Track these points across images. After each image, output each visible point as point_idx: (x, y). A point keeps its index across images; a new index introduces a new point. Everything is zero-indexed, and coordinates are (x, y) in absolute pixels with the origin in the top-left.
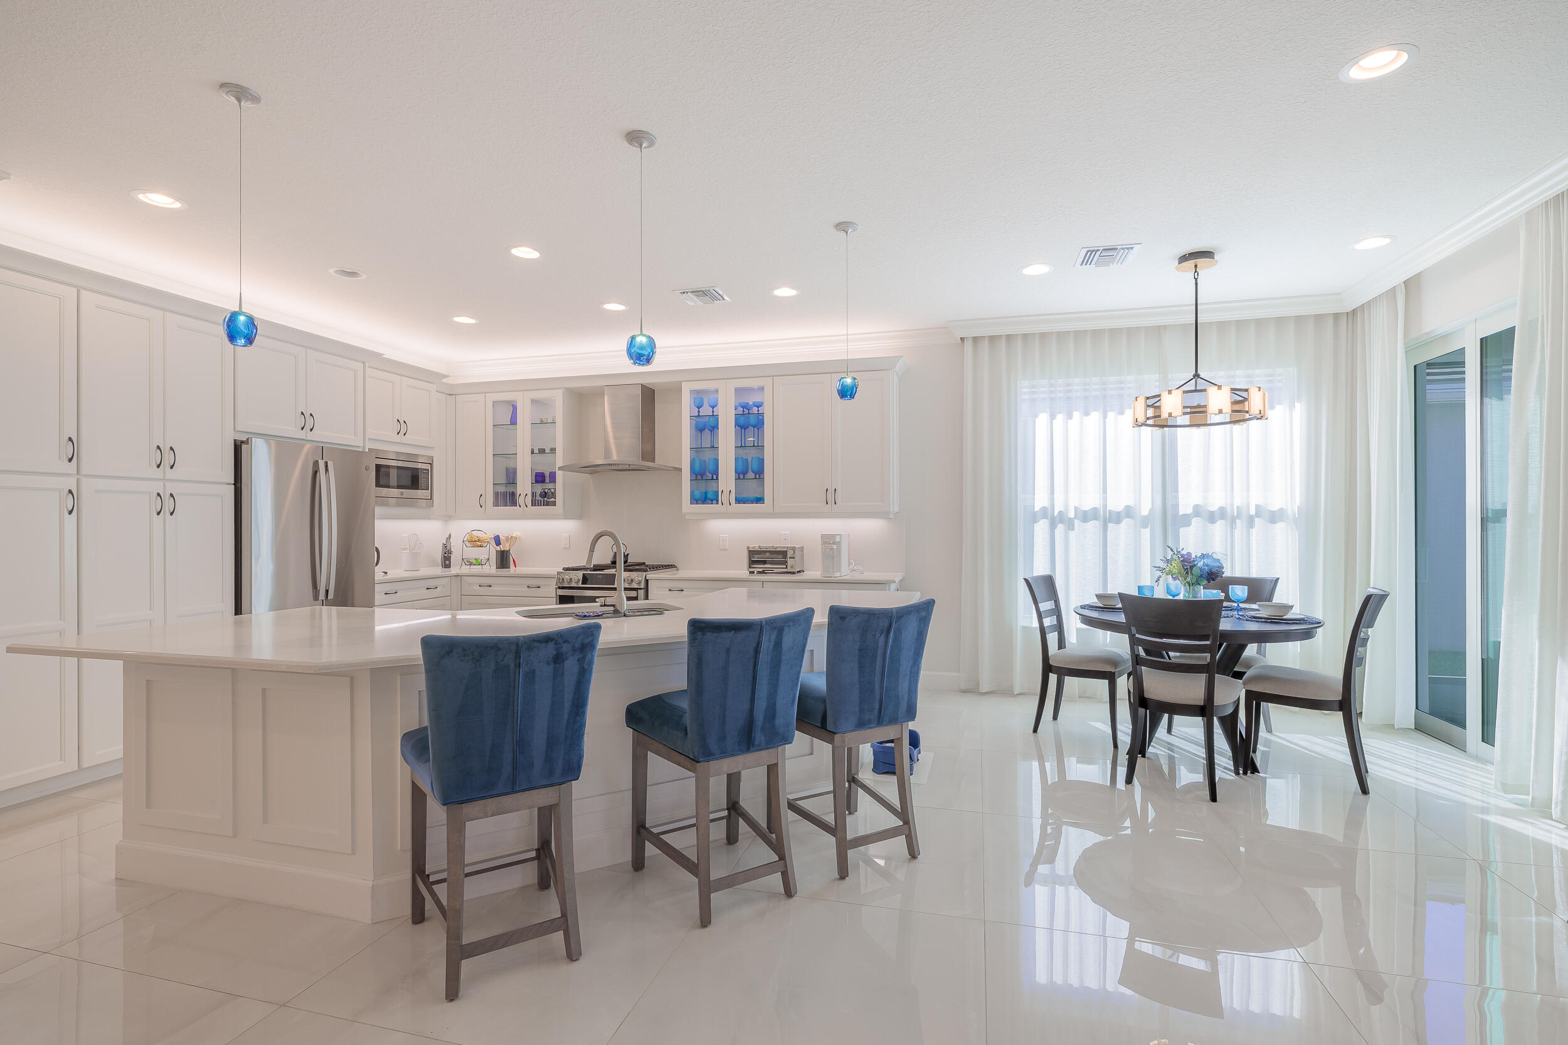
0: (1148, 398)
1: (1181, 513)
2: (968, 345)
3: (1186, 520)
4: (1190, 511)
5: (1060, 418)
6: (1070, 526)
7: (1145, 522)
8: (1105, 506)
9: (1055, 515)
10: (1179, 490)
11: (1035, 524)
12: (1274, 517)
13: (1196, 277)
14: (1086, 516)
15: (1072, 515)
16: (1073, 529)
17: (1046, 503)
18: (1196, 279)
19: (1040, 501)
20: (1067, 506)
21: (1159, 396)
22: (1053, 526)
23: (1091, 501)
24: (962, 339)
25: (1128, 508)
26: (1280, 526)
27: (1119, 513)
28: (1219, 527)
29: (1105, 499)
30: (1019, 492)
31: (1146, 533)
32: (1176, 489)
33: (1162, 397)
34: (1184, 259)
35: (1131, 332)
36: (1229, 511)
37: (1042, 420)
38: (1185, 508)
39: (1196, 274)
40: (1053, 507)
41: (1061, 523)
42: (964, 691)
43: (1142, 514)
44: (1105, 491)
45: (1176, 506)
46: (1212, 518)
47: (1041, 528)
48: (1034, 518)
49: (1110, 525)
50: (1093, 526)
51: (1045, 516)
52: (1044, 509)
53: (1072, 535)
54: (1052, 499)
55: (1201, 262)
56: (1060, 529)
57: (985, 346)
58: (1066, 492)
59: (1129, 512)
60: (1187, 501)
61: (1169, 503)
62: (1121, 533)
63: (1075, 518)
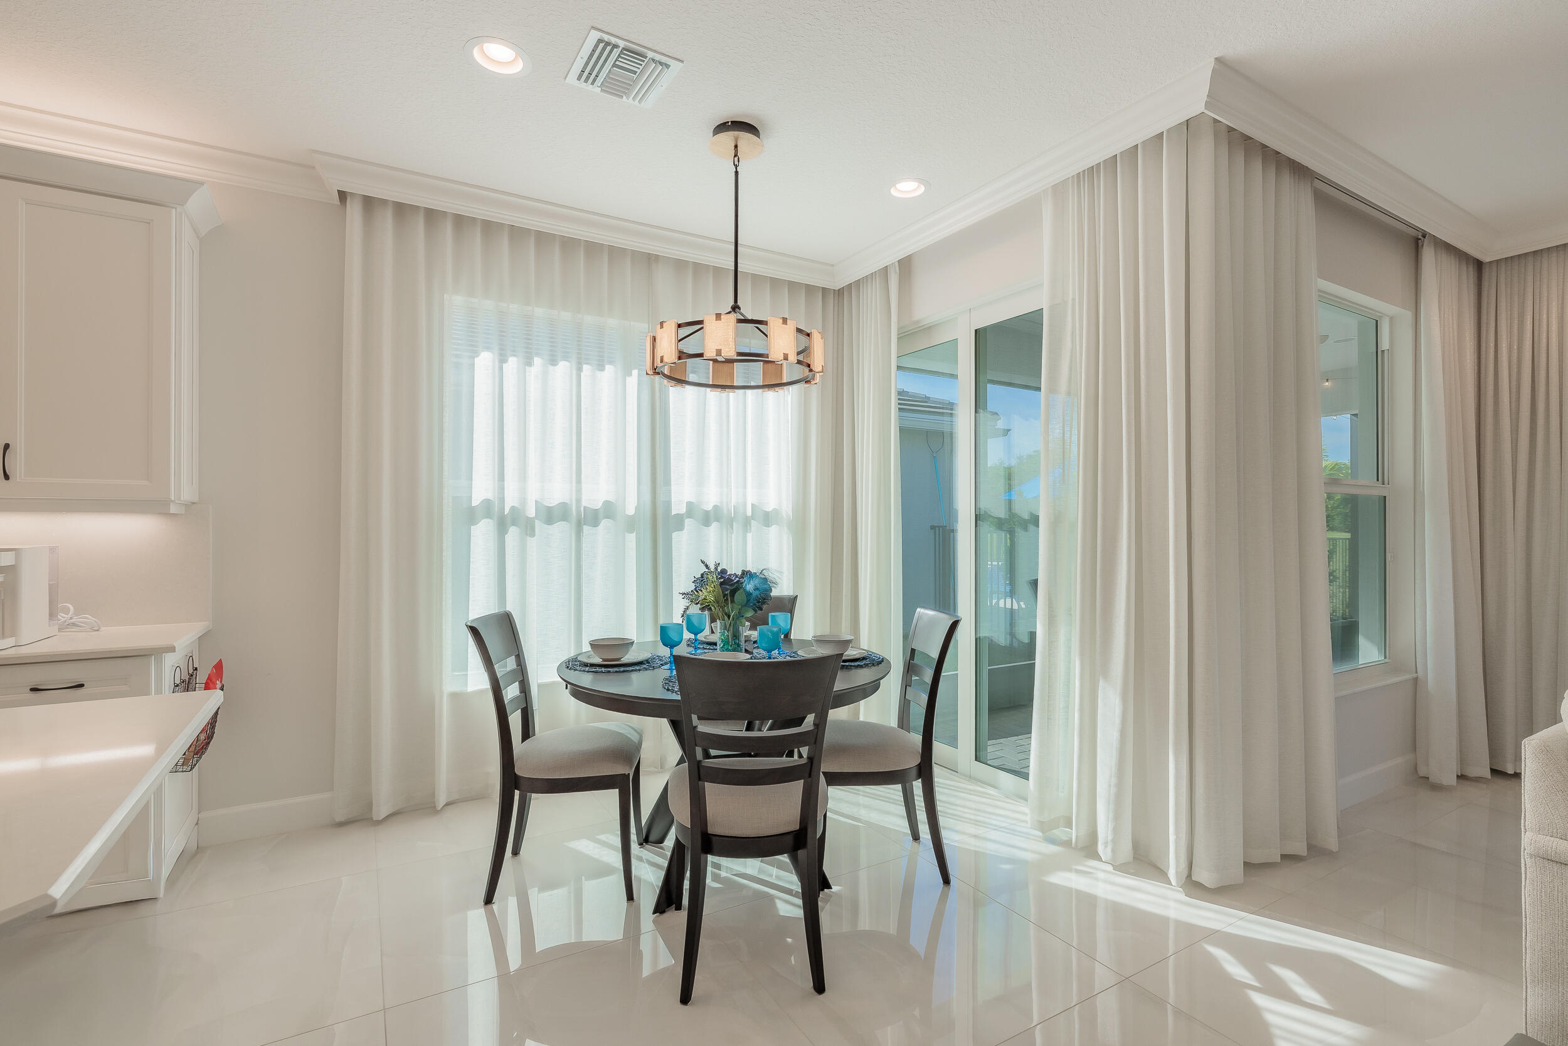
0: (679, 326)
1: (673, 513)
2: (354, 211)
3: (679, 522)
4: (683, 510)
5: (512, 364)
6: (529, 529)
7: (631, 524)
8: (579, 501)
9: (506, 512)
10: (673, 482)
11: (472, 527)
12: (768, 519)
13: (736, 163)
14: (550, 515)
15: (531, 512)
16: (533, 535)
17: (489, 494)
18: (736, 166)
19: (481, 490)
20: (523, 501)
21: (700, 322)
22: (502, 526)
23: (558, 493)
24: (343, 196)
25: (607, 504)
26: (773, 530)
27: (596, 511)
28: (713, 529)
29: (579, 491)
30: (446, 473)
31: (631, 538)
32: (667, 482)
33: (706, 325)
34: (722, 128)
35: (615, 253)
36: (725, 511)
37: (485, 360)
38: (678, 508)
39: (736, 159)
40: (502, 500)
41: (513, 525)
42: (341, 824)
43: (627, 513)
44: (579, 481)
45: (668, 505)
46: (707, 519)
47: (482, 533)
48: (471, 516)
49: (586, 528)
50: (560, 531)
51: (488, 515)
52: (487, 503)
53: (532, 543)
54: (502, 489)
55: (745, 137)
56: (513, 533)
57: (386, 221)
58: (523, 477)
59: (609, 511)
60: (681, 496)
61: (661, 498)
62: (599, 538)
63: (536, 517)
